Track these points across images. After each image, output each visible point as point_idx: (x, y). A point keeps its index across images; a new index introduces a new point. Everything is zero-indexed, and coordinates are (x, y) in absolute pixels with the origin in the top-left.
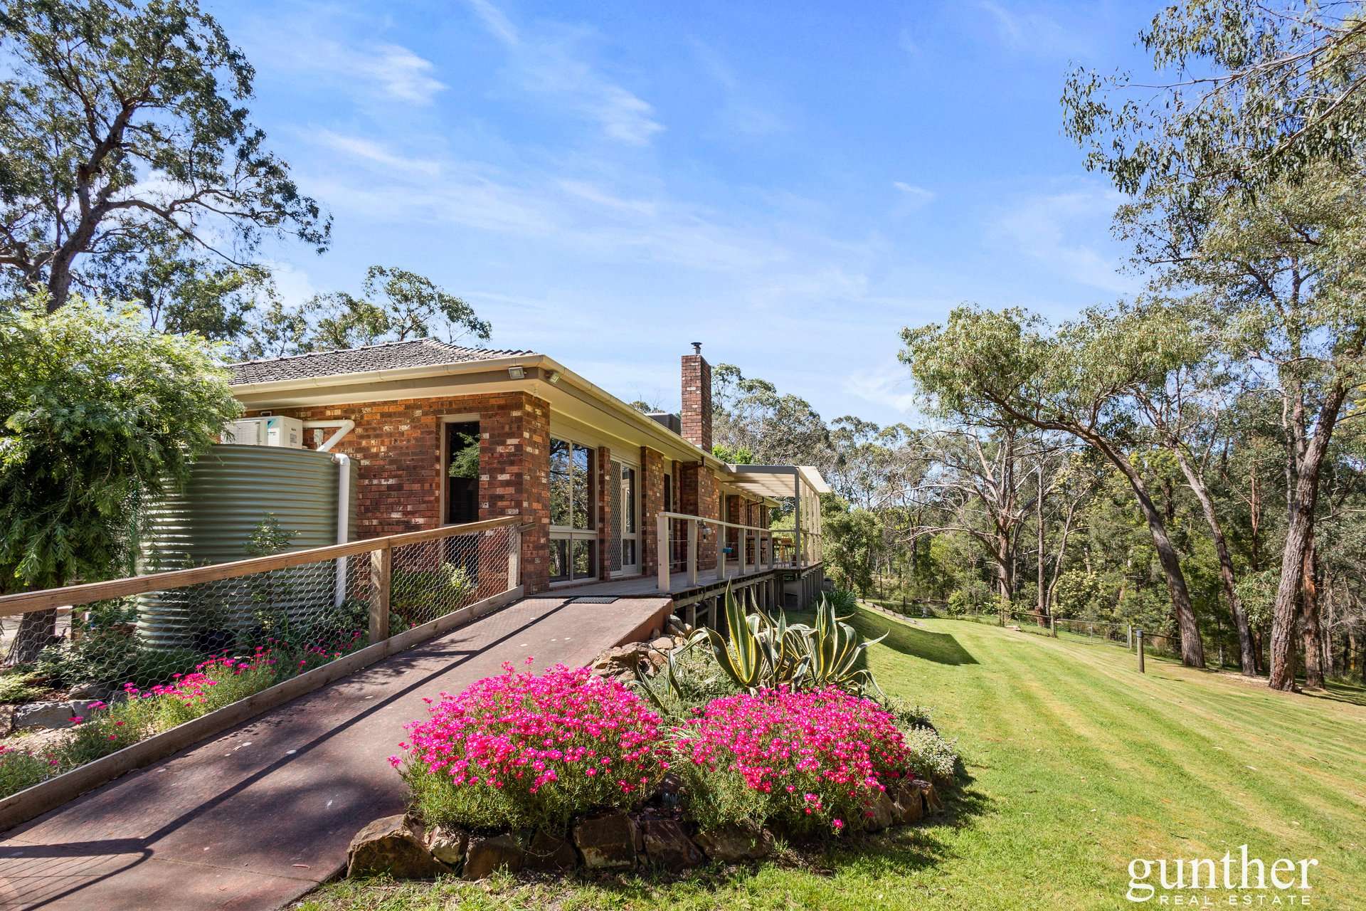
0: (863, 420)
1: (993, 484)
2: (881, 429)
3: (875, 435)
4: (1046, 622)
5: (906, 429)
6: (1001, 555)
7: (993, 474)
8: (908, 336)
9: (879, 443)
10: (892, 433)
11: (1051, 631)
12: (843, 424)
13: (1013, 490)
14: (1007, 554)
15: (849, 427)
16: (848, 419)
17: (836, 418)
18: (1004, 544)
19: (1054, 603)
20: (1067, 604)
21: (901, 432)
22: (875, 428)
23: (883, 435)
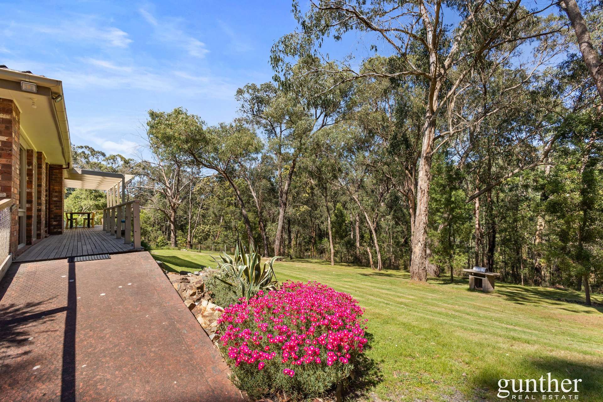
0: (96, 150)
1: (170, 188)
2: (108, 155)
3: (103, 158)
4: (191, 246)
5: (122, 158)
6: (172, 219)
7: (169, 184)
8: (152, 115)
9: (104, 163)
10: (114, 158)
11: (199, 251)
12: (83, 150)
13: (178, 191)
14: (174, 219)
15: (87, 152)
16: (86, 147)
17: (79, 146)
18: (173, 215)
19: (194, 239)
20: (199, 239)
21: (119, 159)
22: (104, 155)
23: (107, 159)
